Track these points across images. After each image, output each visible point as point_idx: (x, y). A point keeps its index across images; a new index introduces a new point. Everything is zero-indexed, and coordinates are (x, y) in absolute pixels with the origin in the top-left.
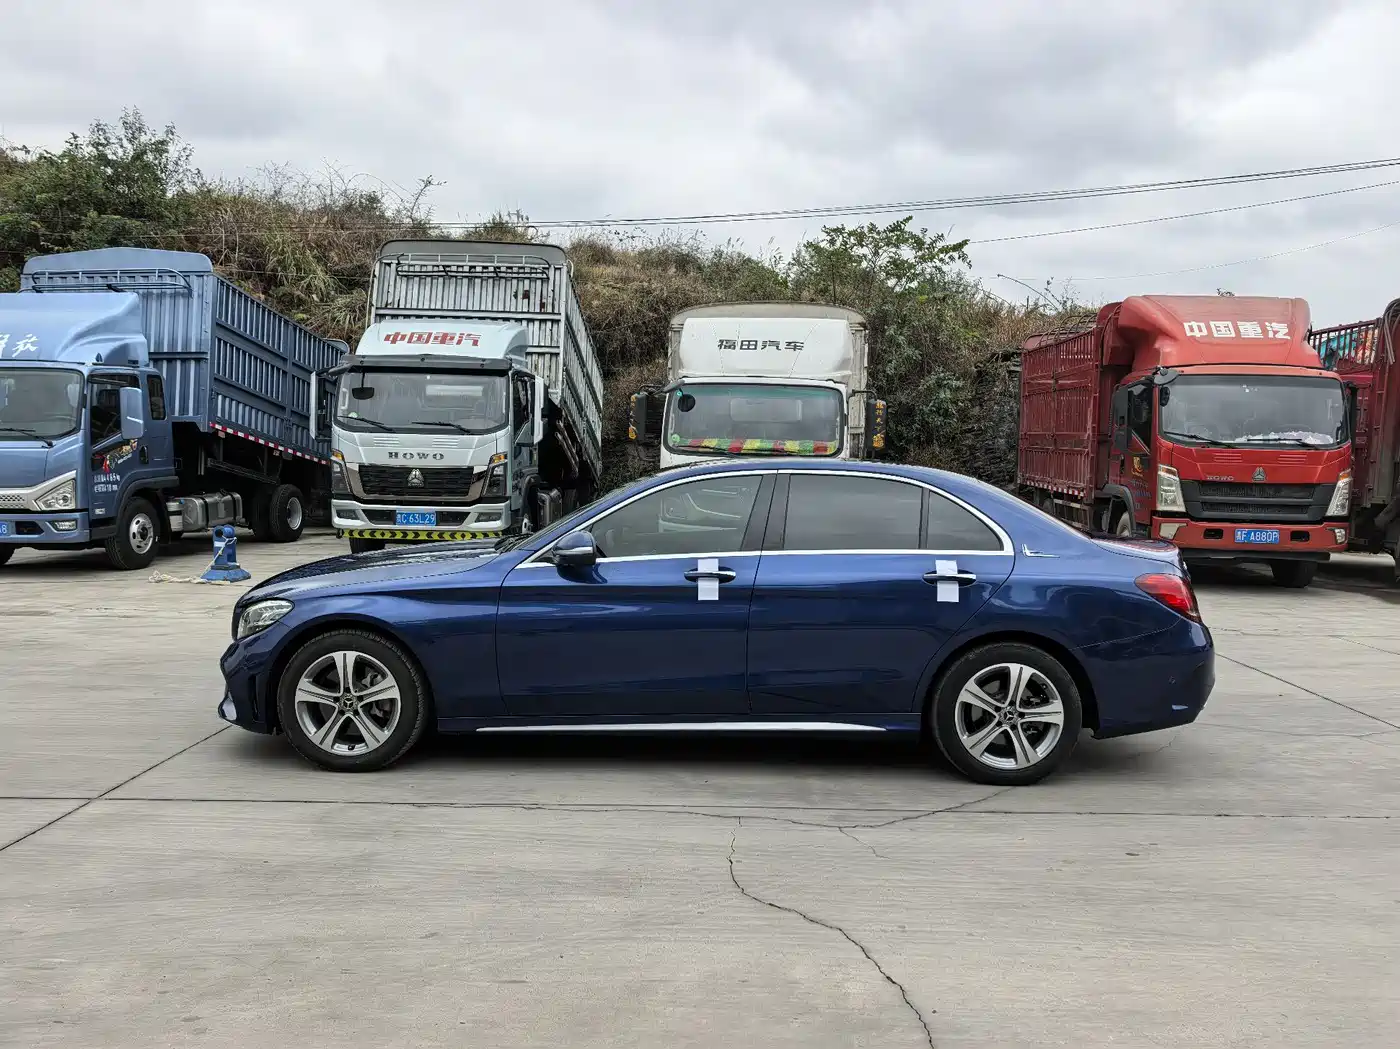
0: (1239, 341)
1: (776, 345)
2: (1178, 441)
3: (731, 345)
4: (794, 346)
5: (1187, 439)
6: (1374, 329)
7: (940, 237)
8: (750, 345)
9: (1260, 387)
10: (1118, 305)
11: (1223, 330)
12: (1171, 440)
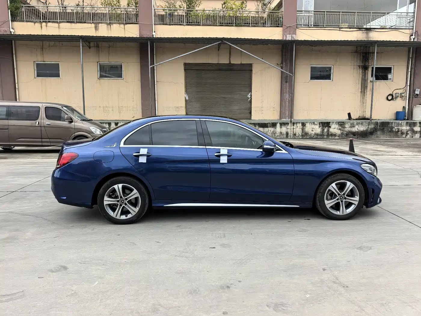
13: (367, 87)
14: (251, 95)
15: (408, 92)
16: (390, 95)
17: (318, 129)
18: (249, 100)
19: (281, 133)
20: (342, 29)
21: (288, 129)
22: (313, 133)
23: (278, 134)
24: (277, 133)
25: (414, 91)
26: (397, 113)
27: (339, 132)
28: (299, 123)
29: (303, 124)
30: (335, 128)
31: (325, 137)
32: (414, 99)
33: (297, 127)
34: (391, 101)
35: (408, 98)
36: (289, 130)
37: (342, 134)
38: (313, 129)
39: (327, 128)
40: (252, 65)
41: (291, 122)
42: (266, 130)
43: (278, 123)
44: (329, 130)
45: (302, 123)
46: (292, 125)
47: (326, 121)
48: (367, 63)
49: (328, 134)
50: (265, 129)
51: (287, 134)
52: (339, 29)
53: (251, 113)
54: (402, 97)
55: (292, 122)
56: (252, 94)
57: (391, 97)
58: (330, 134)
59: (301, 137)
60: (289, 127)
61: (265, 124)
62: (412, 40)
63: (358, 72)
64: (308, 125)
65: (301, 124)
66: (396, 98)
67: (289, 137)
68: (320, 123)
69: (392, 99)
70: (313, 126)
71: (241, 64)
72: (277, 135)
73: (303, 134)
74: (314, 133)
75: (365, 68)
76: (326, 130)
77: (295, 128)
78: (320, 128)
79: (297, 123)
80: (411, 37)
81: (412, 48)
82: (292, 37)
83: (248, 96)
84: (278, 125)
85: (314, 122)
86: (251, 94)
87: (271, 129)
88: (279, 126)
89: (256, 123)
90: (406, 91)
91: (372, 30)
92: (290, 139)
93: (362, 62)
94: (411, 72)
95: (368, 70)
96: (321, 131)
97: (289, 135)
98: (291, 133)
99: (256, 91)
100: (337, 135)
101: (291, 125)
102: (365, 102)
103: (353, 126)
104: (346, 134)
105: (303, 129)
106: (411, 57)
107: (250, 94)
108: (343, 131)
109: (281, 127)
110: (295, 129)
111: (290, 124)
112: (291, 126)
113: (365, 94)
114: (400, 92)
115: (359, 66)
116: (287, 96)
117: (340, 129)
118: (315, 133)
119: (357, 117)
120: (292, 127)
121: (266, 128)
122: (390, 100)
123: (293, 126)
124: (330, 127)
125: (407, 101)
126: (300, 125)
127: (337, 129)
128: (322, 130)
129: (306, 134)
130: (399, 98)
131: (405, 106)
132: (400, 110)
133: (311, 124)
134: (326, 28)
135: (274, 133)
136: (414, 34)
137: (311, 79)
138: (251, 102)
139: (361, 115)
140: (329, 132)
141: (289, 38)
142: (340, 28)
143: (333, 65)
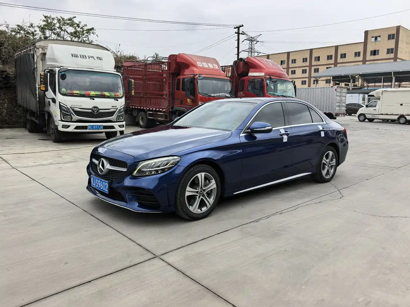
0: (208, 69)
1: (93, 57)
2: (203, 95)
3: (76, 56)
4: (100, 59)
5: (204, 95)
6: (229, 68)
7: (86, 25)
8: (83, 57)
9: (217, 81)
10: (176, 56)
11: (205, 65)
12: (201, 95)
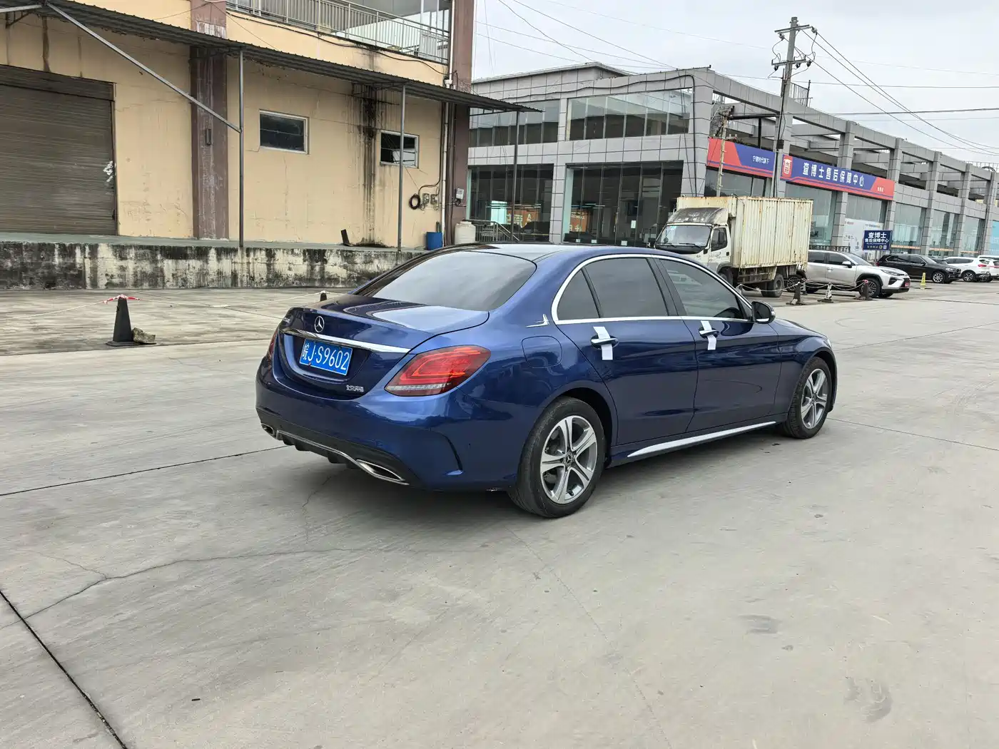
13: (374, 175)
14: (114, 169)
15: (444, 195)
16: (414, 196)
17: (300, 266)
18: (108, 180)
19: (220, 273)
20: (323, 37)
21: (235, 263)
22: (292, 273)
23: (213, 276)
24: (211, 272)
25: (455, 192)
26: (429, 236)
27: (343, 273)
28: (261, 249)
29: (270, 254)
30: (335, 265)
31: (317, 284)
32: (455, 208)
33: (256, 259)
34: (418, 211)
35: (444, 207)
36: (238, 267)
37: (349, 276)
38: (292, 266)
39: (319, 263)
40: (112, 86)
41: (241, 246)
42: (183, 264)
43: (211, 248)
44: (324, 269)
45: (267, 250)
46: (245, 253)
47: (316, 248)
48: (373, 122)
49: (323, 277)
50: (180, 261)
51: (234, 275)
52: (316, 35)
53: (115, 217)
54: (434, 202)
55: (245, 246)
56: (118, 165)
57: (418, 202)
58: (326, 277)
59: (266, 284)
60: (238, 258)
61: (180, 249)
62: (448, 87)
63: (358, 141)
64: (279, 255)
65: (264, 253)
66: (425, 204)
67: (239, 285)
68: (304, 251)
69: (418, 206)
70: (291, 258)
71: (81, 79)
72: (210, 278)
73: (271, 276)
74: (293, 275)
75: (370, 133)
76: (317, 268)
77: (251, 261)
78: (306, 263)
79: (255, 250)
80: (447, 81)
81: (447, 104)
82: (216, 31)
83: (105, 170)
84: (212, 253)
85: (293, 250)
86: (113, 164)
87: (195, 264)
88: (215, 256)
89: (156, 247)
90: (440, 190)
91: (379, 51)
92: (242, 288)
93: (365, 120)
94: (448, 152)
95: (375, 139)
96: (307, 271)
97: (239, 280)
98: (243, 275)
99: (128, 160)
100: (340, 279)
101: (242, 254)
102: (372, 208)
103: (368, 261)
104: (357, 277)
105: (269, 265)
106: (447, 122)
107: (110, 166)
108: (350, 270)
109: (219, 259)
110: (251, 265)
111: (239, 252)
112: (242, 257)
113: (372, 191)
114: (431, 191)
115: (359, 127)
116: (212, 180)
117: (345, 267)
118: (296, 275)
119: (359, 241)
120: (245, 261)
121: (181, 259)
122: (414, 208)
123: (248, 256)
124: (325, 261)
125: (443, 210)
126: (262, 256)
127: (340, 266)
128: (310, 267)
129: (278, 276)
130: (429, 204)
131: (439, 221)
132: (433, 230)
133: (287, 253)
134: (290, 25)
135: (203, 274)
136: (451, 76)
137: (261, 145)
138: (113, 187)
139: (367, 237)
140: (323, 272)
141: (209, 30)
142: (319, 33)
143: (308, 118)
